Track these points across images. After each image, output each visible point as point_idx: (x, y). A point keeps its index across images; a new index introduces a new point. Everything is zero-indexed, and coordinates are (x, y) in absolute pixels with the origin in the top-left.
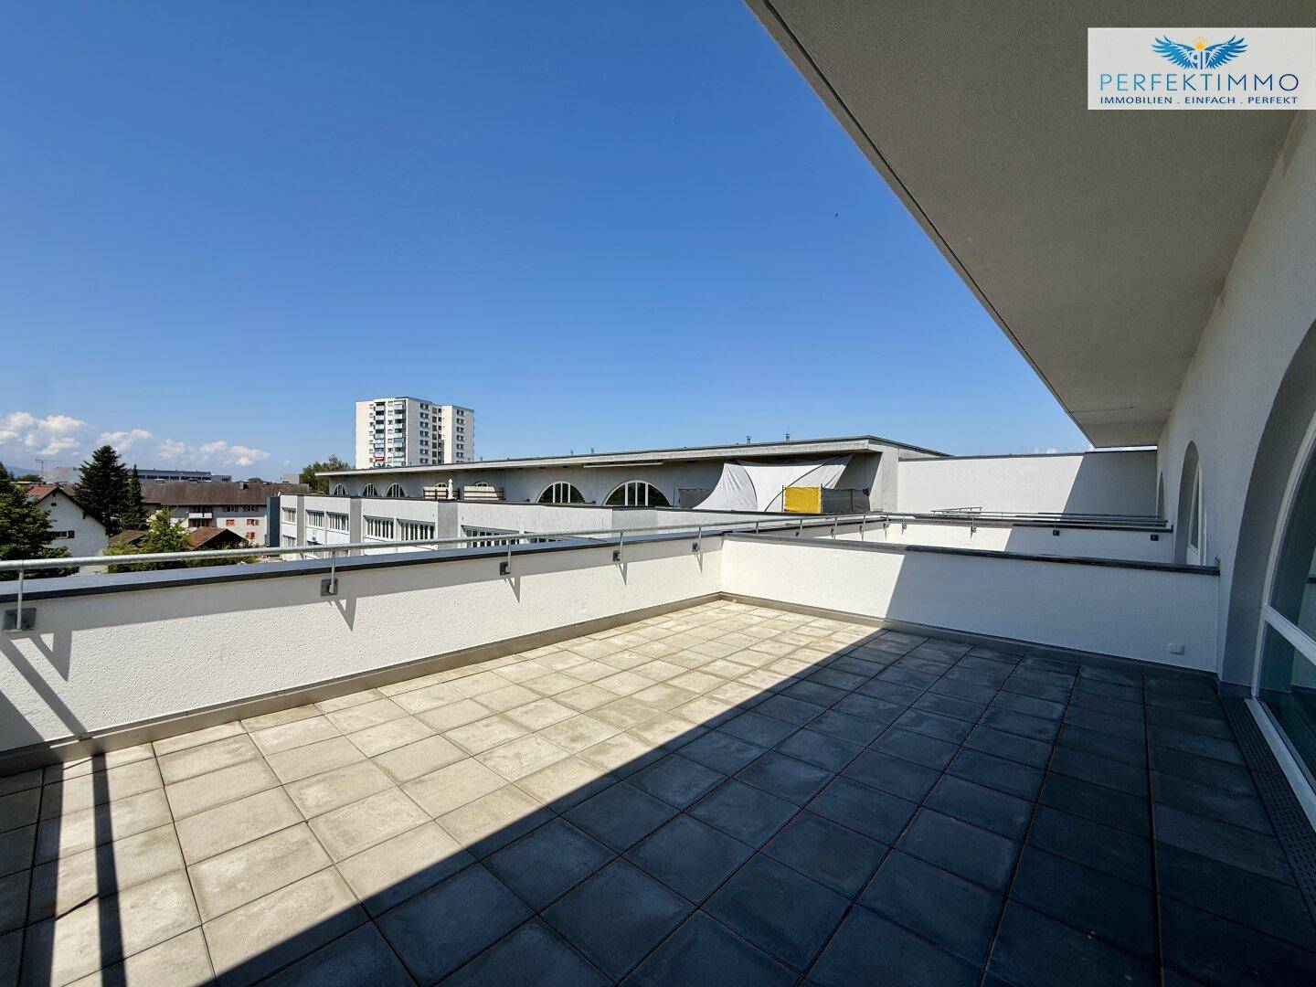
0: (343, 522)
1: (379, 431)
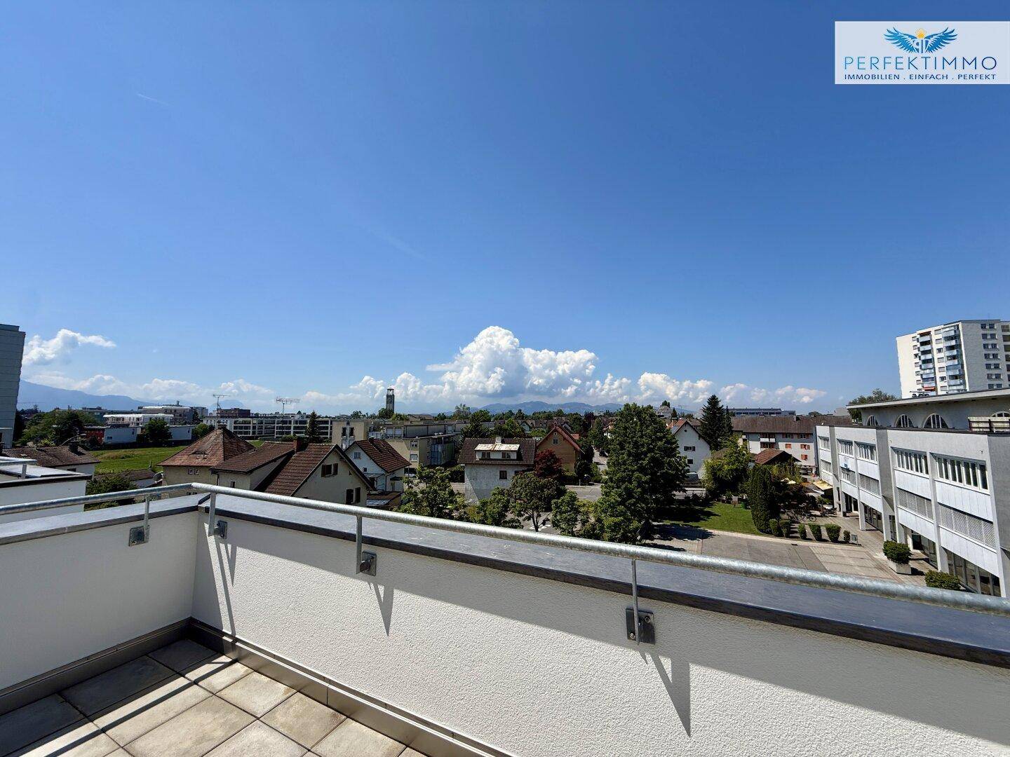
0: (872, 452)
1: (925, 362)
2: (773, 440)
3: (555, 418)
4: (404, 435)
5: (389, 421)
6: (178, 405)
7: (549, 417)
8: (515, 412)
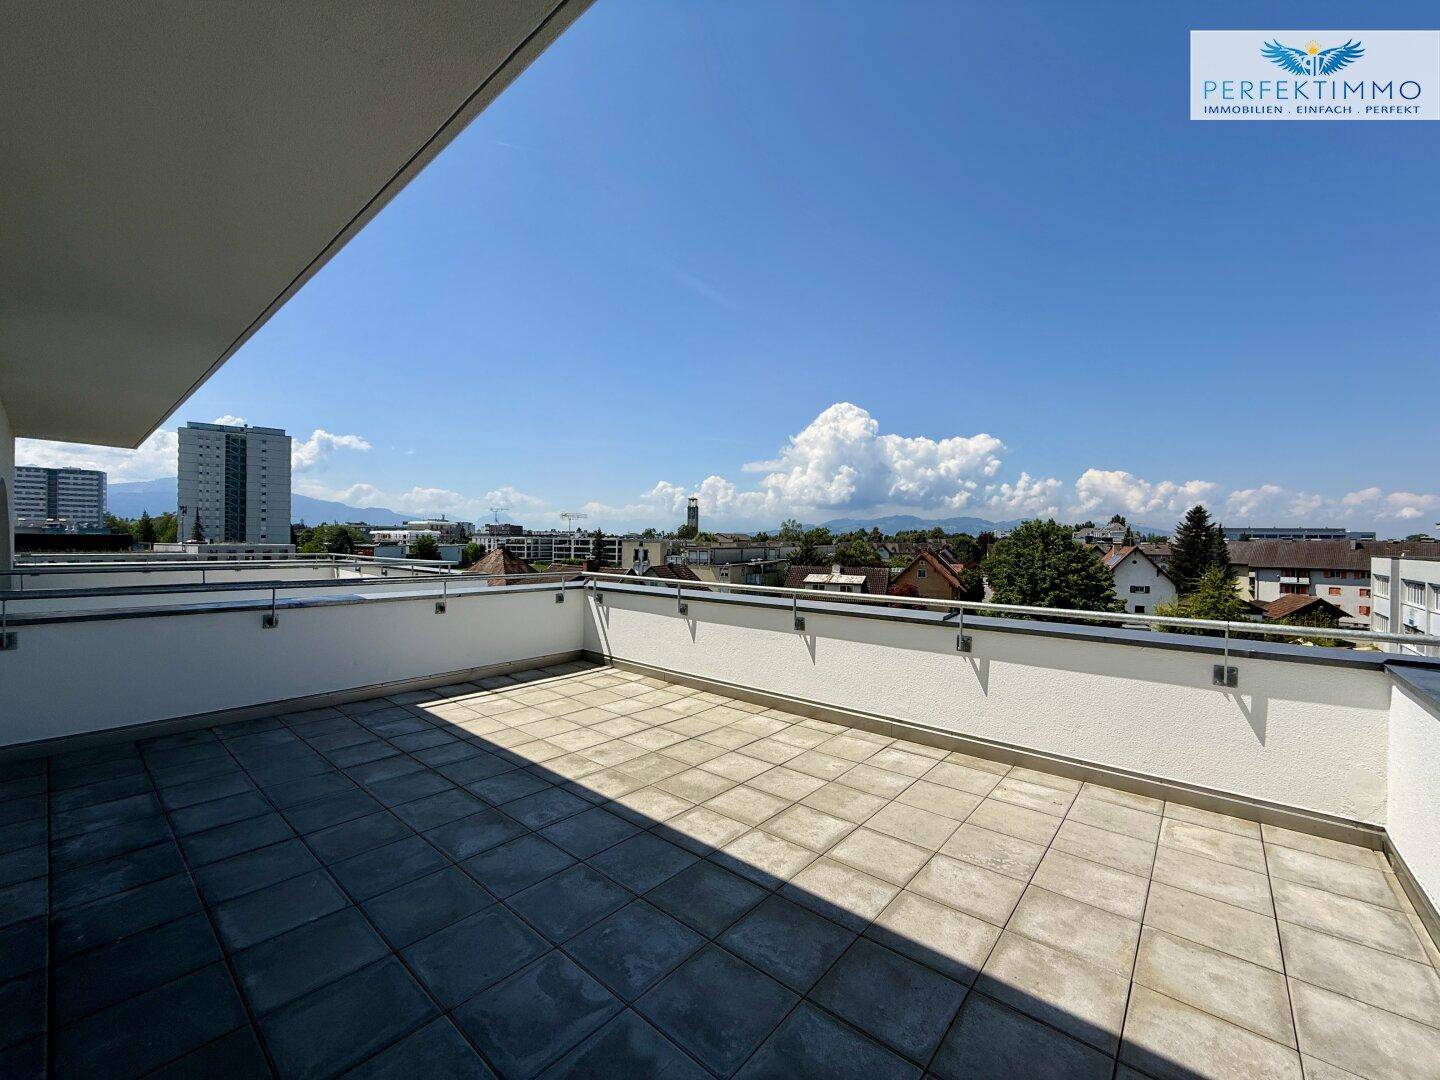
2: (1304, 581)
3: (930, 540)
4: (712, 560)
5: (692, 542)
6: (443, 520)
7: (921, 538)
8: (869, 530)
